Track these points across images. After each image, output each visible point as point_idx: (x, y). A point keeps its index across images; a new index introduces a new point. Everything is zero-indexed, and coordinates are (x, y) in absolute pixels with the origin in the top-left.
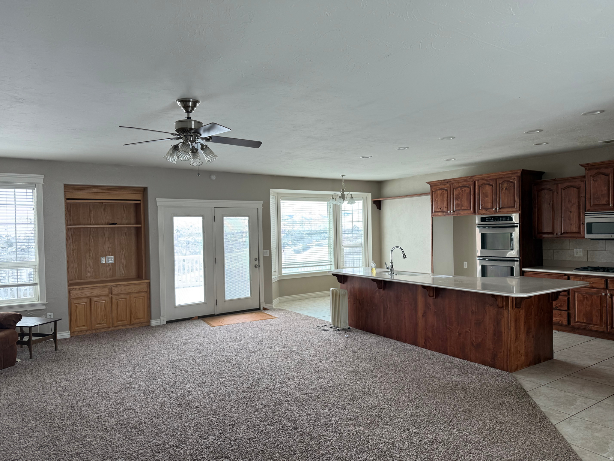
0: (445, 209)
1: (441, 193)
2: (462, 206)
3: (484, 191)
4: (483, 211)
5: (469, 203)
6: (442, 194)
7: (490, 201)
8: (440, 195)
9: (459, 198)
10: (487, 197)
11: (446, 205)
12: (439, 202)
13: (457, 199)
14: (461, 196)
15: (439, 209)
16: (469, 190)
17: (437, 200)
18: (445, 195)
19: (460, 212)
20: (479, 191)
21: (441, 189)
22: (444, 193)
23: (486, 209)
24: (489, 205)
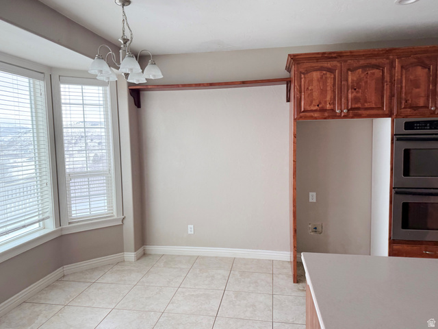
0: (328, 106)
1: (319, 77)
2: (366, 102)
3: (412, 77)
4: (409, 111)
5: (380, 98)
6: (322, 80)
7: (423, 94)
8: (318, 81)
9: (359, 88)
10: (418, 87)
11: (331, 98)
12: (316, 94)
13: (355, 89)
14: (363, 84)
15: (315, 106)
16: (381, 74)
17: (312, 90)
18: (330, 82)
19: (360, 112)
20: (401, 76)
21: (321, 69)
22: (326, 78)
23: (415, 108)
24: (421, 102)
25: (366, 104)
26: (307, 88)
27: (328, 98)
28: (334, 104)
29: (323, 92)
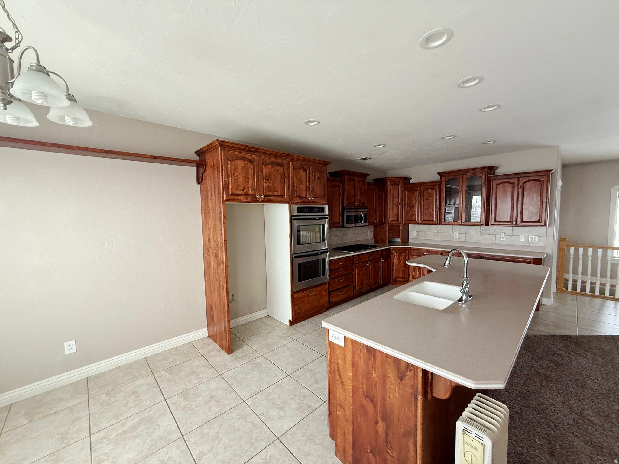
0: (250, 191)
1: (243, 165)
2: (275, 191)
3: (298, 176)
4: (298, 200)
5: (283, 188)
6: (245, 168)
7: (304, 189)
8: (242, 169)
9: (271, 180)
10: (302, 184)
11: (252, 185)
12: (241, 180)
13: (268, 180)
14: (273, 177)
15: (240, 190)
16: (283, 171)
17: (237, 176)
18: (251, 171)
19: (272, 198)
20: (294, 174)
21: (243, 159)
22: (248, 167)
23: (301, 198)
24: (304, 194)
25: (275, 193)
26: (234, 174)
27: (250, 185)
28: (255, 191)
29: (246, 179)
